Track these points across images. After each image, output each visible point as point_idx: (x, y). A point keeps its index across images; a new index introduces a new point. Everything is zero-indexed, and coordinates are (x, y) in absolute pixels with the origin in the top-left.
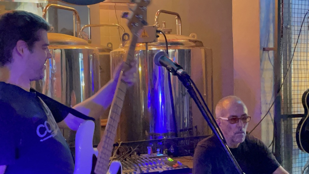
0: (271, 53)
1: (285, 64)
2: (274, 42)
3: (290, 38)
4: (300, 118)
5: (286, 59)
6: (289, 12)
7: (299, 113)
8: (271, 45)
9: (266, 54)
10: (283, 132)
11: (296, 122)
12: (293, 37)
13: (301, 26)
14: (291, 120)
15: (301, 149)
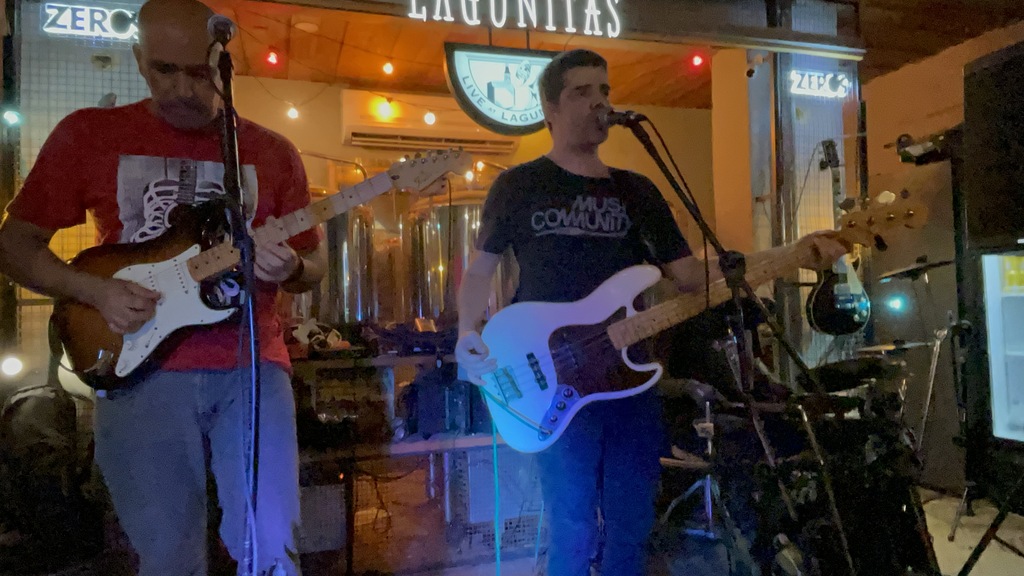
0: (768, 205)
1: (788, 215)
2: (771, 190)
3: (793, 184)
4: (810, 289)
5: (787, 208)
6: (792, 148)
7: (811, 281)
8: (767, 192)
9: (760, 206)
10: (787, 305)
11: (805, 292)
12: (798, 178)
13: (810, 165)
14: (798, 291)
15: (815, 329)
